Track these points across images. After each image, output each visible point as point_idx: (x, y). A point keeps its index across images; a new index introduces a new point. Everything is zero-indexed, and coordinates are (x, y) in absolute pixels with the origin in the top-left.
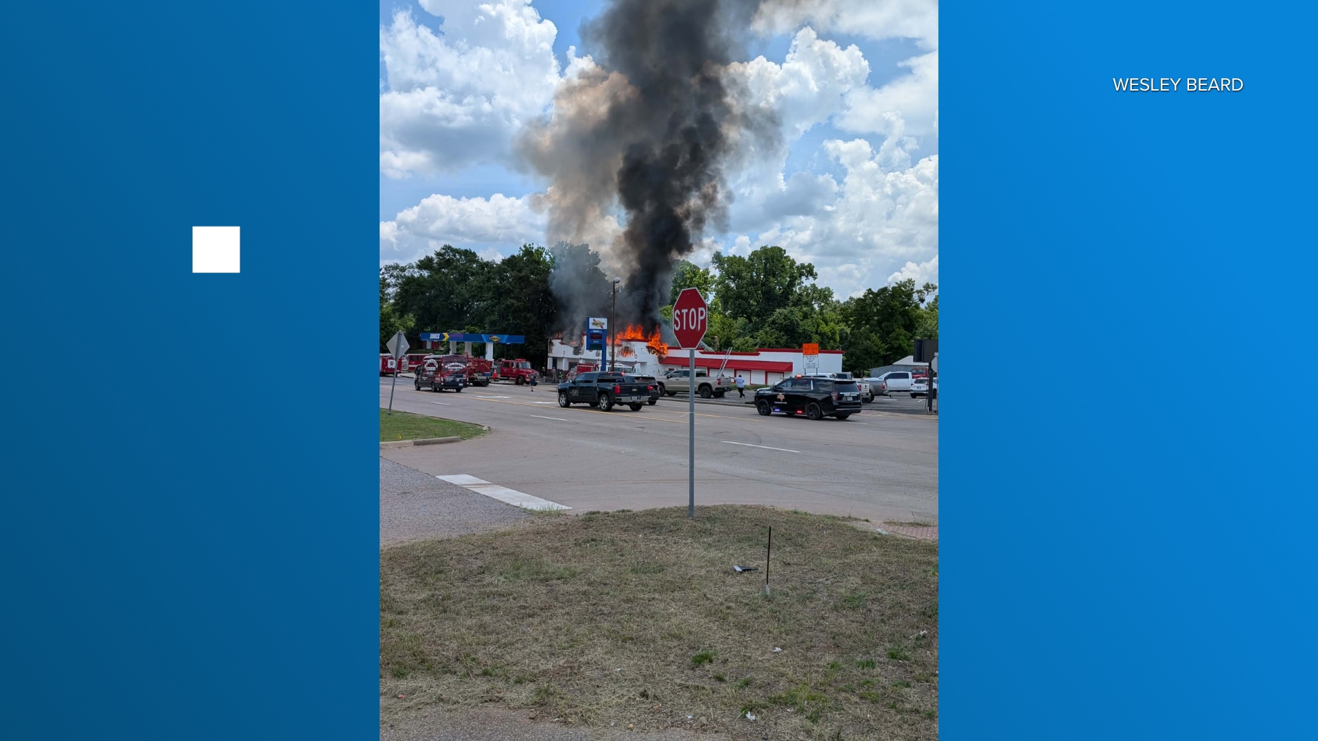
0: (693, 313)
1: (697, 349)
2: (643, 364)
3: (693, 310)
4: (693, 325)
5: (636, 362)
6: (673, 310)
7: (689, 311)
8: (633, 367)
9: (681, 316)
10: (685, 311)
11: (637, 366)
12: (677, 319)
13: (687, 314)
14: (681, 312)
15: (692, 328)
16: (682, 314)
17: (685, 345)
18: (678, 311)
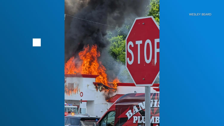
0: (148, 44)
1: (153, 86)
2: (89, 103)
3: (148, 41)
4: (148, 58)
5: (82, 101)
6: (126, 41)
7: (144, 43)
8: (78, 106)
9: (134, 49)
10: (139, 43)
11: (83, 106)
12: (130, 51)
13: (142, 46)
14: (134, 43)
15: (148, 62)
16: (136, 46)
17: (139, 81)
18: (131, 43)
